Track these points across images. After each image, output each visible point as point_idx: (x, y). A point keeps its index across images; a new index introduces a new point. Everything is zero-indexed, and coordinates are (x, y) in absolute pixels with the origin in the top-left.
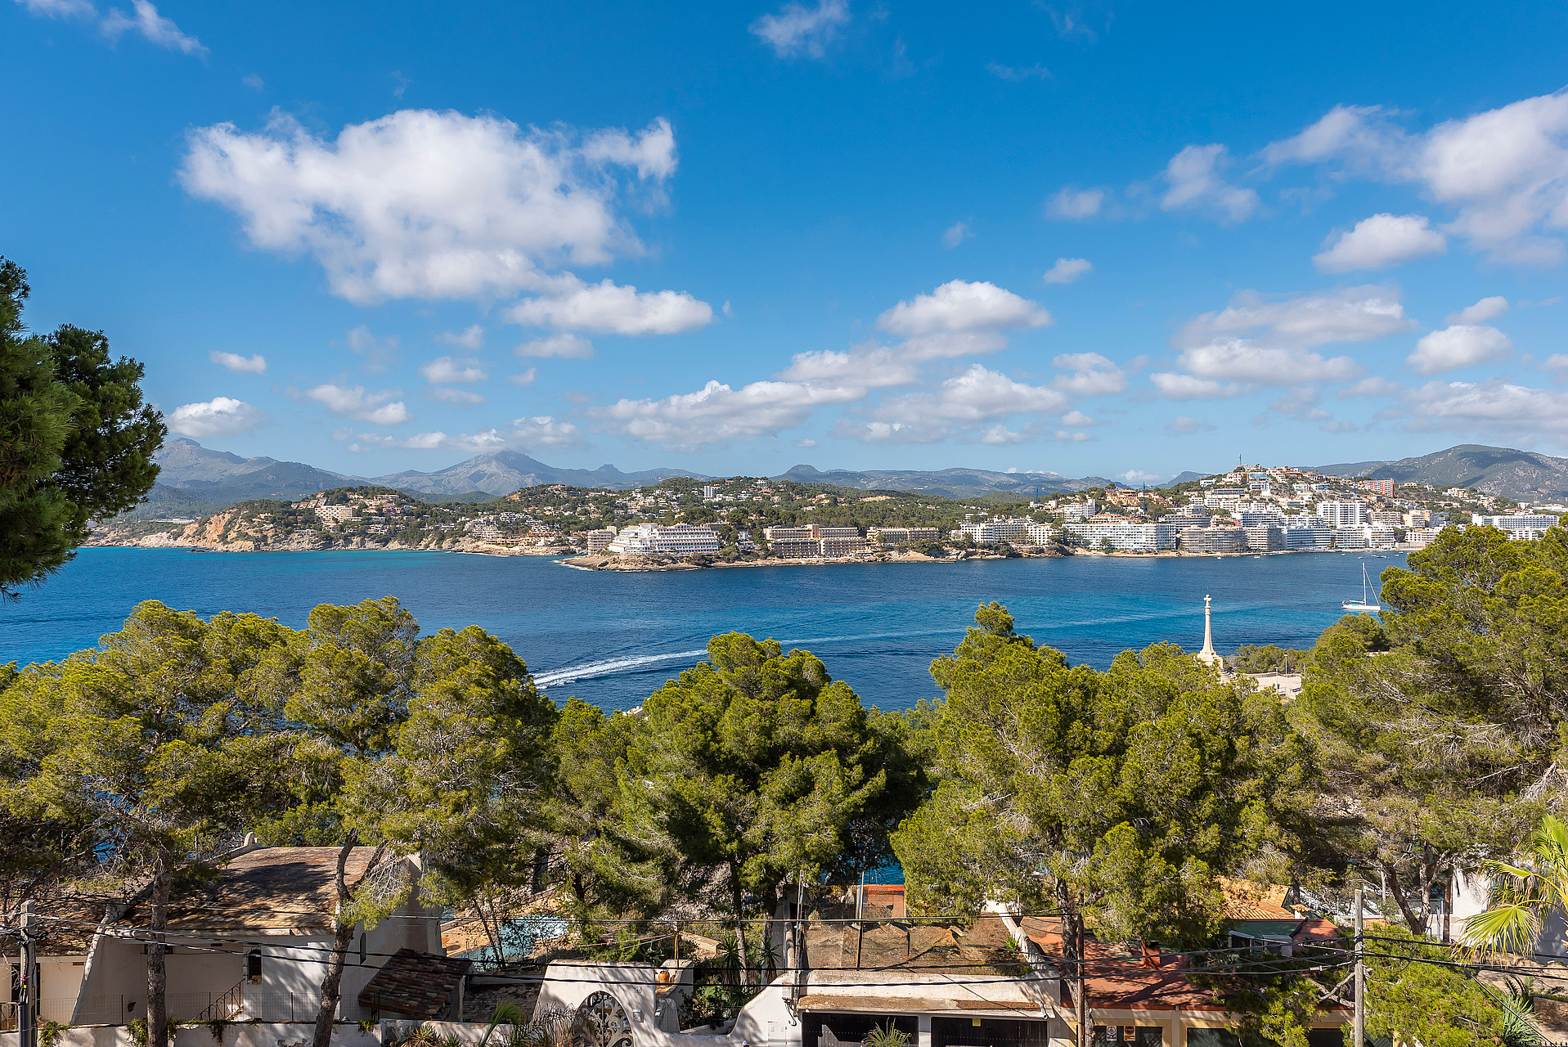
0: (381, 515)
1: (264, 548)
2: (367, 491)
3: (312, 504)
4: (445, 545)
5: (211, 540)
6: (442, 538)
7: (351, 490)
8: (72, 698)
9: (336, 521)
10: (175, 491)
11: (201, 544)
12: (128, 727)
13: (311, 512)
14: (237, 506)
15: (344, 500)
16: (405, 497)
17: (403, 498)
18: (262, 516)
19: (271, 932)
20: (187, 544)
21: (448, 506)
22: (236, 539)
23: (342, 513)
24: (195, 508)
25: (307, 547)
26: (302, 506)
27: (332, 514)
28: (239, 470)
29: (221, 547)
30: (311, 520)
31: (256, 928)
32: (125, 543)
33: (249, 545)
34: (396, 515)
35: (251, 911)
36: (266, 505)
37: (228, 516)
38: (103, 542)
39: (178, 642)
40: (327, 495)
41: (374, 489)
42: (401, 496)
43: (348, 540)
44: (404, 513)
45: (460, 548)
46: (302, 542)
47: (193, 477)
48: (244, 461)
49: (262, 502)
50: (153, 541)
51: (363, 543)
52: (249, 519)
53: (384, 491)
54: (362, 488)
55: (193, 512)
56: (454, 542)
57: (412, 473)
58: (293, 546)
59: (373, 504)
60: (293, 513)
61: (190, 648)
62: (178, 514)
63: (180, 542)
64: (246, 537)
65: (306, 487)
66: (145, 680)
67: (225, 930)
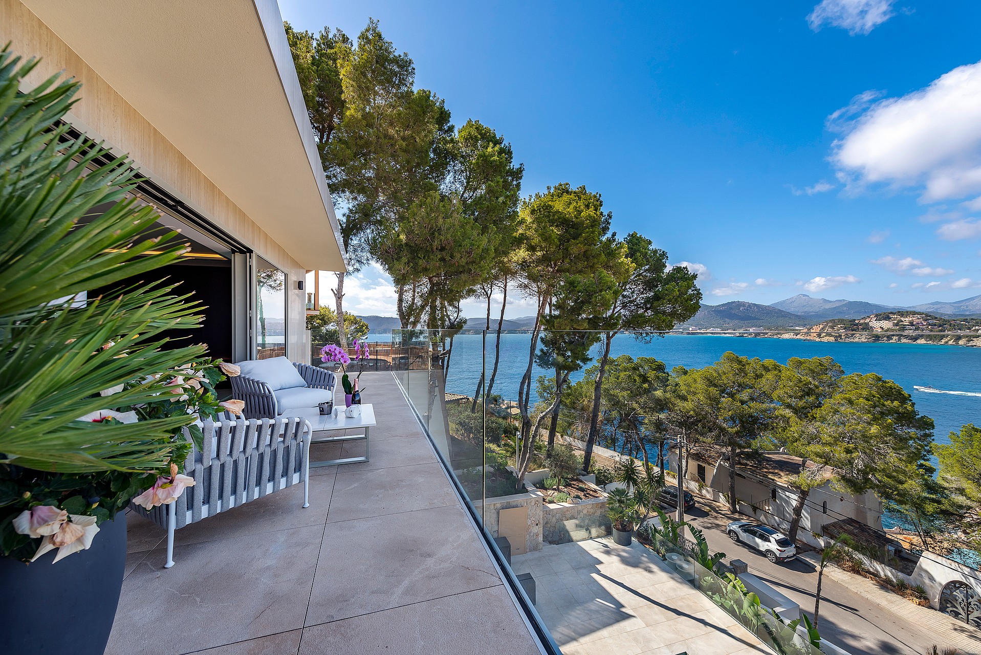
0: (913, 325)
1: (840, 341)
2: (902, 313)
3: (867, 320)
4: (961, 342)
5: (813, 337)
6: (959, 338)
7: (892, 313)
8: (699, 380)
9: (882, 328)
10: (797, 316)
11: (808, 338)
12: (714, 391)
13: (867, 324)
14: (826, 322)
15: (887, 318)
16: (930, 316)
17: (927, 316)
18: (839, 326)
19: (779, 483)
20: (802, 338)
21: (965, 320)
22: (826, 336)
23: (886, 324)
24: (806, 323)
25: (864, 341)
26: (862, 321)
27: (878, 326)
28: (827, 306)
29: (818, 339)
30: (866, 327)
31: (773, 480)
32: (775, 337)
33: (832, 339)
34: (923, 325)
35: (772, 473)
36: (841, 321)
37: (821, 326)
38: (766, 336)
39: (736, 366)
40: (877, 316)
41: (907, 312)
42: (927, 315)
43: (889, 338)
44: (930, 325)
45: (974, 344)
46: (861, 338)
47: (806, 310)
48: (831, 302)
49: (839, 320)
50: (786, 336)
51: (899, 339)
52: (832, 327)
53: (914, 313)
54: (899, 312)
55: (806, 325)
56: (969, 341)
57: (937, 303)
58: (856, 340)
59: (906, 320)
60: (857, 325)
61: (740, 369)
62: (799, 325)
63: (799, 337)
64: (829, 335)
65: (866, 312)
66: (724, 377)
67: (761, 476)
